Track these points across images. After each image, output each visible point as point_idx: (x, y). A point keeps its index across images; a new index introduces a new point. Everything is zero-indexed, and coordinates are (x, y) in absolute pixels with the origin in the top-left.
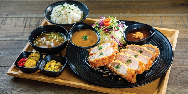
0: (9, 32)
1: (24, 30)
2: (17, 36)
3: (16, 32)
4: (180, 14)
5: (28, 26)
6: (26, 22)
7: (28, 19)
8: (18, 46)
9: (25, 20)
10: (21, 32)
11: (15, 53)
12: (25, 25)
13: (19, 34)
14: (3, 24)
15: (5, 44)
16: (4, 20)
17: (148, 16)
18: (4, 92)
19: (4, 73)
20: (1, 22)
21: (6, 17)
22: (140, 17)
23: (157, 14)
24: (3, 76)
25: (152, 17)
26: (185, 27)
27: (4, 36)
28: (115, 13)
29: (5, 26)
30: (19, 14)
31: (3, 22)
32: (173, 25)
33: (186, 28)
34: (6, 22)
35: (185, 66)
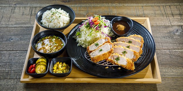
0: (18, 20)
1: (30, 18)
2: (25, 23)
3: (24, 20)
4: (158, 4)
5: (33, 14)
6: (32, 11)
8: (26, 32)
9: (31, 9)
10: (28, 20)
11: (24, 39)
12: (31, 14)
13: (27, 22)
14: (12, 13)
15: (15, 30)
16: (13, 9)
17: (132, 5)
18: (17, 74)
19: (16, 57)
20: (11, 10)
21: (15, 6)
22: (126, 6)
23: (139, 4)
24: (15, 59)
25: (135, 6)
26: (162, 15)
27: (14, 23)
28: (105, 3)
29: (14, 14)
30: (25, 4)
31: (13, 11)
32: (152, 13)
33: (163, 16)
34: (14, 11)
35: (164, 49)
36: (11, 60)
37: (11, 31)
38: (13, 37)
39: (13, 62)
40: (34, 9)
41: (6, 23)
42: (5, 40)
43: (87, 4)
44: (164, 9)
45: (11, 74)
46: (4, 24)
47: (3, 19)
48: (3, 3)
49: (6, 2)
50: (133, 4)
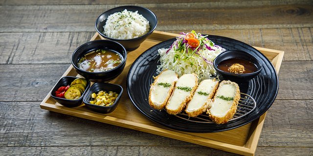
0: (49, 52)
1: (69, 50)
2: (59, 58)
3: (58, 53)
4: (289, 25)
5: (74, 43)
6: (72, 38)
7: (74, 34)
8: (61, 73)
9: (71, 36)
10: (65, 53)
12: (71, 42)
13: (63, 55)
14: (40, 42)
15: (43, 69)
16: (42, 35)
17: (243, 28)
18: (41, 138)
20: (38, 38)
21: (45, 31)
22: (232, 29)
23: (255, 26)
25: (249, 29)
26: (295, 43)
27: (42, 58)
28: (196, 24)
29: (43, 44)
30: (62, 27)
31: (41, 38)
32: (277, 41)
33: (297, 45)
34: (44, 39)
36: (34, 116)
37: (37, 70)
38: (39, 80)
39: (36, 120)
40: (76, 36)
41: (29, 58)
42: (25, 85)
43: (166, 27)
44: (299, 33)
45: (32, 139)
46: (25, 59)
47: (25, 51)
48: (26, 27)
49: (32, 24)
50: (244, 26)
